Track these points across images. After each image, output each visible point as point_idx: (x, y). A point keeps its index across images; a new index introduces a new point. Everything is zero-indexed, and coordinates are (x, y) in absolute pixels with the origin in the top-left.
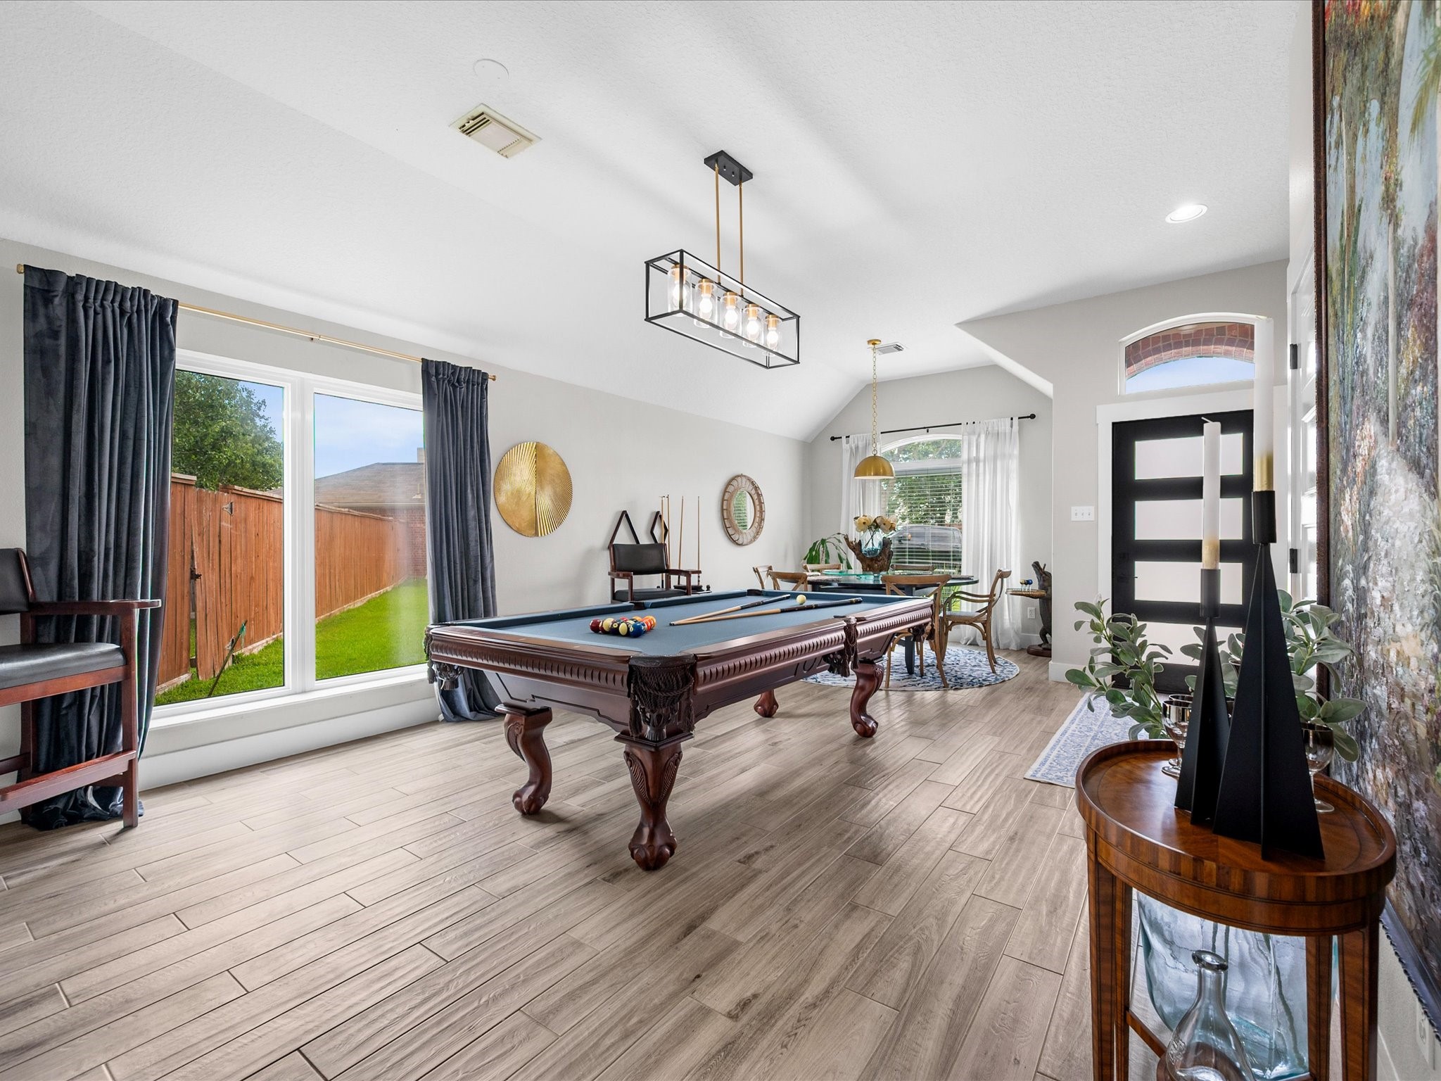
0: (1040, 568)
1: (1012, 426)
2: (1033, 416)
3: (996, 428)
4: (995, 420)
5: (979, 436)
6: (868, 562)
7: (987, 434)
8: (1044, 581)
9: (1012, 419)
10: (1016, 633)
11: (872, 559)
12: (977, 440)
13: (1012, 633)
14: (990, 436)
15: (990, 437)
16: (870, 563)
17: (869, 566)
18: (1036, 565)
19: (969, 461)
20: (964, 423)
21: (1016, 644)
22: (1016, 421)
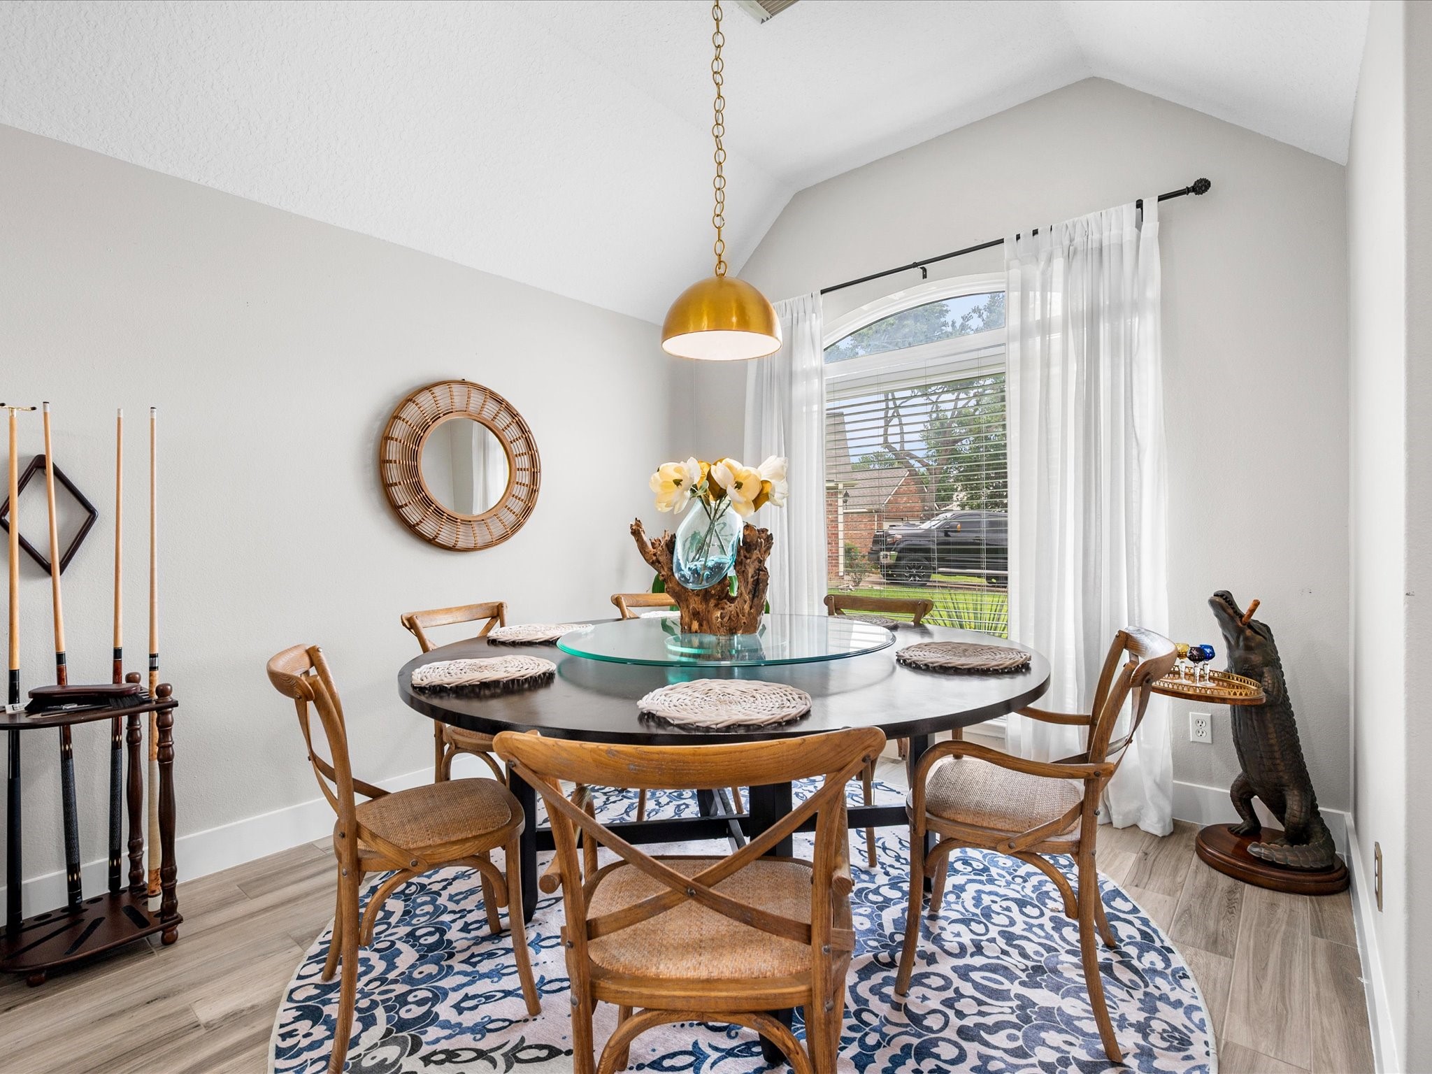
0: (1237, 612)
1: (1139, 225)
2: (1201, 187)
3: (1096, 236)
4: (1091, 216)
5: (1050, 260)
6: (695, 603)
7: (1070, 256)
8: (1248, 648)
9: (1139, 204)
10: (1160, 787)
11: (705, 595)
12: (1044, 273)
13: (1148, 785)
14: (1079, 257)
15: (1077, 263)
16: (701, 607)
17: (696, 615)
18: (1224, 604)
19: (1024, 333)
20: (1009, 237)
21: (1161, 819)
22: (1151, 206)
